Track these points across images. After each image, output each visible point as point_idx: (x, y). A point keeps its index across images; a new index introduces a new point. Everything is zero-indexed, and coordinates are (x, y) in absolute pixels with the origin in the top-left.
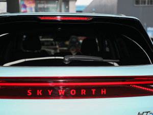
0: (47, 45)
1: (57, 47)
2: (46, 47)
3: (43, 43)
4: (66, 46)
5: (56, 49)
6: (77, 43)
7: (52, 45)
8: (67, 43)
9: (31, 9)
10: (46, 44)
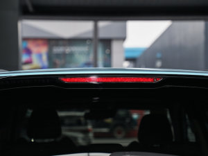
0: (70, 125)
1: (90, 127)
2: (67, 128)
3: (61, 122)
4: (106, 125)
5: (86, 132)
6: (128, 121)
7: (79, 123)
8: (109, 120)
9: (40, 56)
10: (67, 121)
